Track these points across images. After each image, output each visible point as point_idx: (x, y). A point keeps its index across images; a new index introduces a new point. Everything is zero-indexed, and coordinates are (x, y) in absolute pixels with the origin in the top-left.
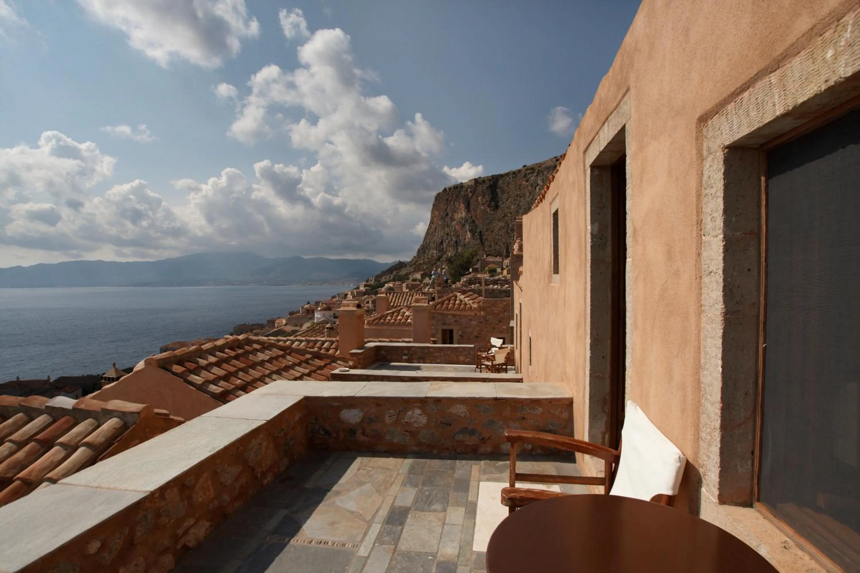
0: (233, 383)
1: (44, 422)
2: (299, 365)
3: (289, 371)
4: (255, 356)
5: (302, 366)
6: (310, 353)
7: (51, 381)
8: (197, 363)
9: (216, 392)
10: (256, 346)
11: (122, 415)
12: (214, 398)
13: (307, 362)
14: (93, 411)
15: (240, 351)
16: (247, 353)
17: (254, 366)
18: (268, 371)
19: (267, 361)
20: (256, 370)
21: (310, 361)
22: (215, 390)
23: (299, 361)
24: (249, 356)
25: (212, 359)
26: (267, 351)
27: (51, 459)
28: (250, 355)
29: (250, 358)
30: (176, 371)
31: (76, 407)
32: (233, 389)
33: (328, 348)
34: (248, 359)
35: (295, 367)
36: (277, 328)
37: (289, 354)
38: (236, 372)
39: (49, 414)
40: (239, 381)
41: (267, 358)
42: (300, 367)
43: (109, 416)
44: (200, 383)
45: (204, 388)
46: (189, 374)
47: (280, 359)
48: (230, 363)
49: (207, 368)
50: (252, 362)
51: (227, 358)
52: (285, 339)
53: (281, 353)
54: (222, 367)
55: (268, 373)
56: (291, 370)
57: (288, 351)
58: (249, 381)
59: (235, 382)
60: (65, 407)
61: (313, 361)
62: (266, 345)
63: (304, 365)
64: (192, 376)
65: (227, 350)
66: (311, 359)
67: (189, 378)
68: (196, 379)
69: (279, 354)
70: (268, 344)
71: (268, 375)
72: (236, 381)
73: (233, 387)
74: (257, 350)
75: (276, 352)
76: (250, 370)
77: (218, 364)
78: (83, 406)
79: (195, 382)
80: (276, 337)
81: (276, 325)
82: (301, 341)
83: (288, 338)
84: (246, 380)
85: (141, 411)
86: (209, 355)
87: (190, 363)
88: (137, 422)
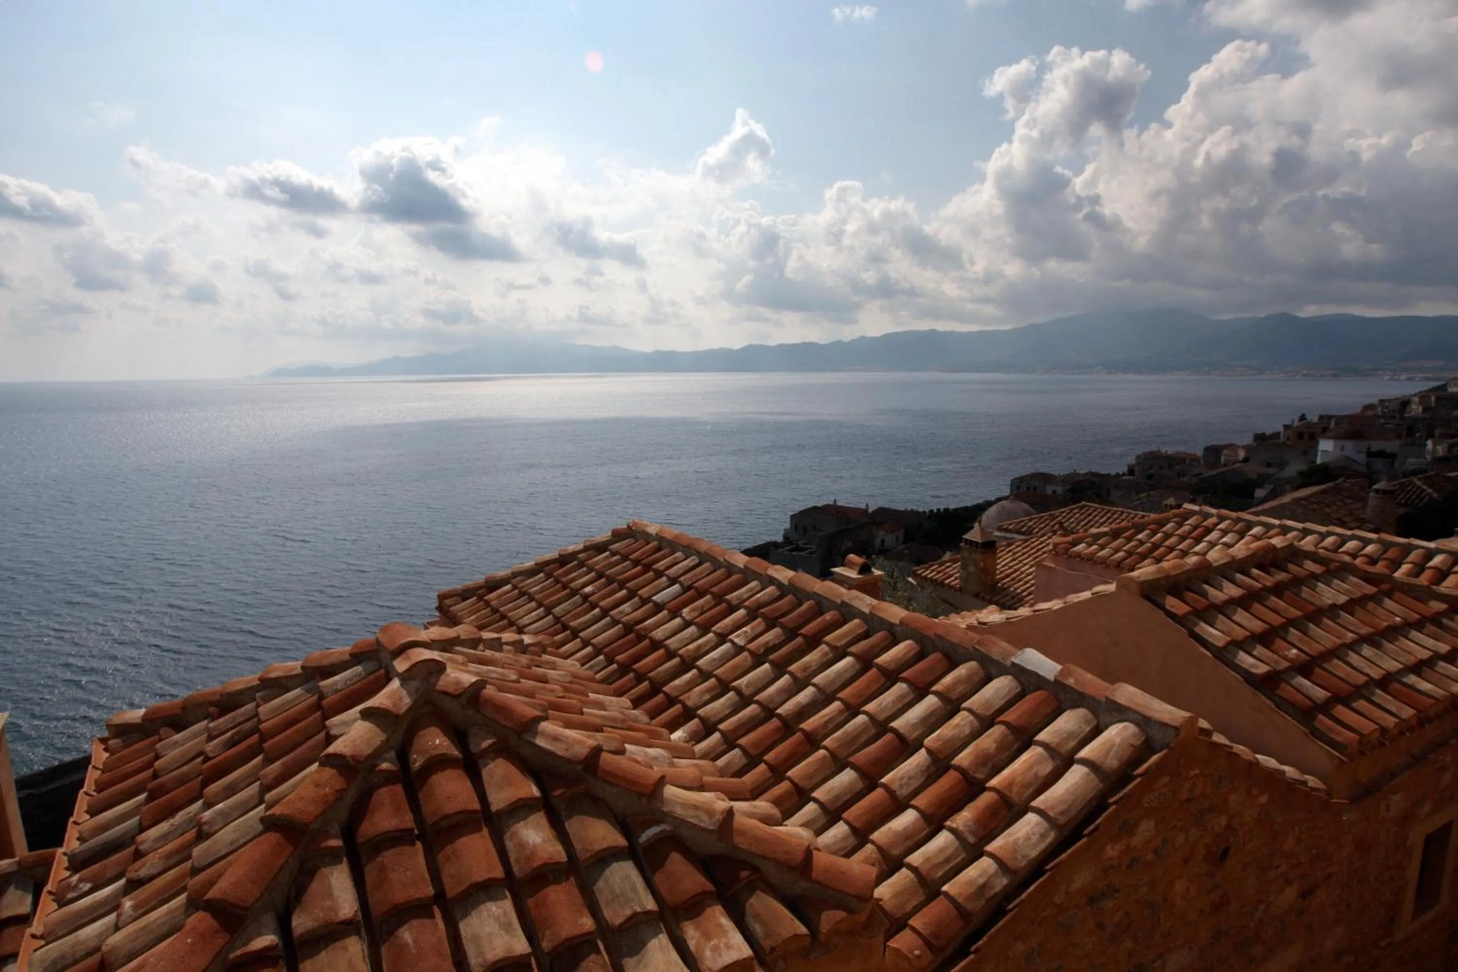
0: (1281, 653)
1: (1010, 691)
2: (1418, 625)
3: (1397, 639)
4: (1313, 590)
5: (1425, 631)
6: (1442, 598)
7: (870, 511)
8: (1204, 595)
9: (1253, 670)
10: (1310, 566)
11: (1144, 722)
12: (1252, 685)
13: (1435, 619)
14: (1089, 696)
15: (1282, 576)
16: (1297, 582)
17: (1316, 615)
18: (1351, 635)
19: (1344, 607)
20: (1322, 626)
21: (1445, 621)
22: (1252, 666)
23: (1418, 616)
24: (1301, 591)
25: (1232, 590)
26: (1336, 581)
27: (1034, 770)
28: (1304, 588)
29: (1303, 595)
30: (1173, 610)
31: (1060, 679)
32: (1286, 670)
33: (1445, 568)
34: (1299, 596)
35: (1409, 632)
36: (1224, 466)
37: (1389, 594)
38: (1284, 627)
39: (1016, 677)
40: (1295, 651)
41: (1342, 599)
42: (1421, 632)
43: (1117, 715)
44: (1220, 644)
45: (1228, 656)
46: (1196, 620)
47: (1371, 605)
48: (1267, 603)
49: (1225, 608)
50: (1313, 608)
51: (1261, 589)
52: (1323, 529)
53: (1370, 589)
54: (1251, 611)
55: (1351, 640)
56: (1402, 639)
57: (1385, 587)
58: (1314, 653)
59: (1286, 653)
60: (1042, 673)
61: (1452, 619)
62: (1333, 566)
63: (1430, 628)
64: (1202, 624)
65: (1255, 571)
66: (1443, 614)
67: (1197, 630)
68: (1211, 635)
69: (1365, 592)
70: (1338, 564)
71: (1350, 643)
72: (1288, 650)
73: (1286, 664)
74: (1314, 577)
75: (1356, 585)
76: (1311, 625)
77: (1244, 602)
78: (1071, 681)
79: (1210, 639)
80: (1303, 523)
81: (1223, 458)
82: (1366, 542)
83: (1332, 528)
84: (1306, 649)
85: (1182, 726)
86: (1225, 581)
87: (1196, 596)
88: (1172, 745)
